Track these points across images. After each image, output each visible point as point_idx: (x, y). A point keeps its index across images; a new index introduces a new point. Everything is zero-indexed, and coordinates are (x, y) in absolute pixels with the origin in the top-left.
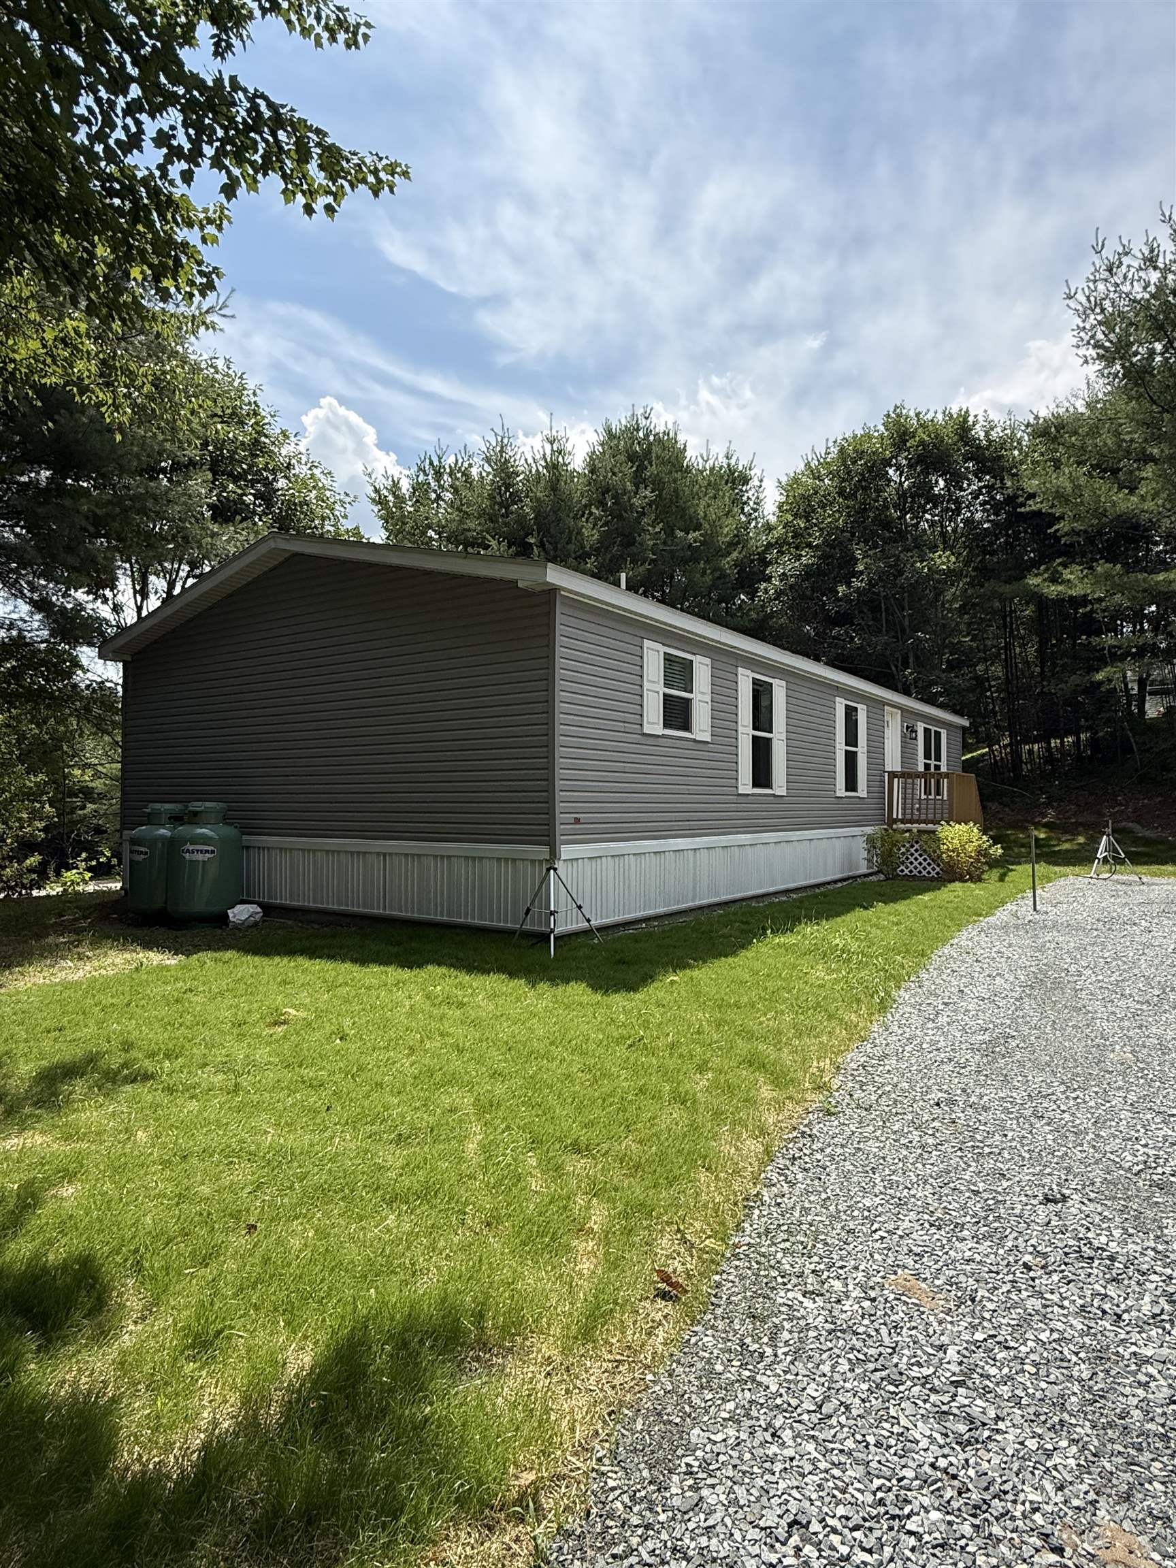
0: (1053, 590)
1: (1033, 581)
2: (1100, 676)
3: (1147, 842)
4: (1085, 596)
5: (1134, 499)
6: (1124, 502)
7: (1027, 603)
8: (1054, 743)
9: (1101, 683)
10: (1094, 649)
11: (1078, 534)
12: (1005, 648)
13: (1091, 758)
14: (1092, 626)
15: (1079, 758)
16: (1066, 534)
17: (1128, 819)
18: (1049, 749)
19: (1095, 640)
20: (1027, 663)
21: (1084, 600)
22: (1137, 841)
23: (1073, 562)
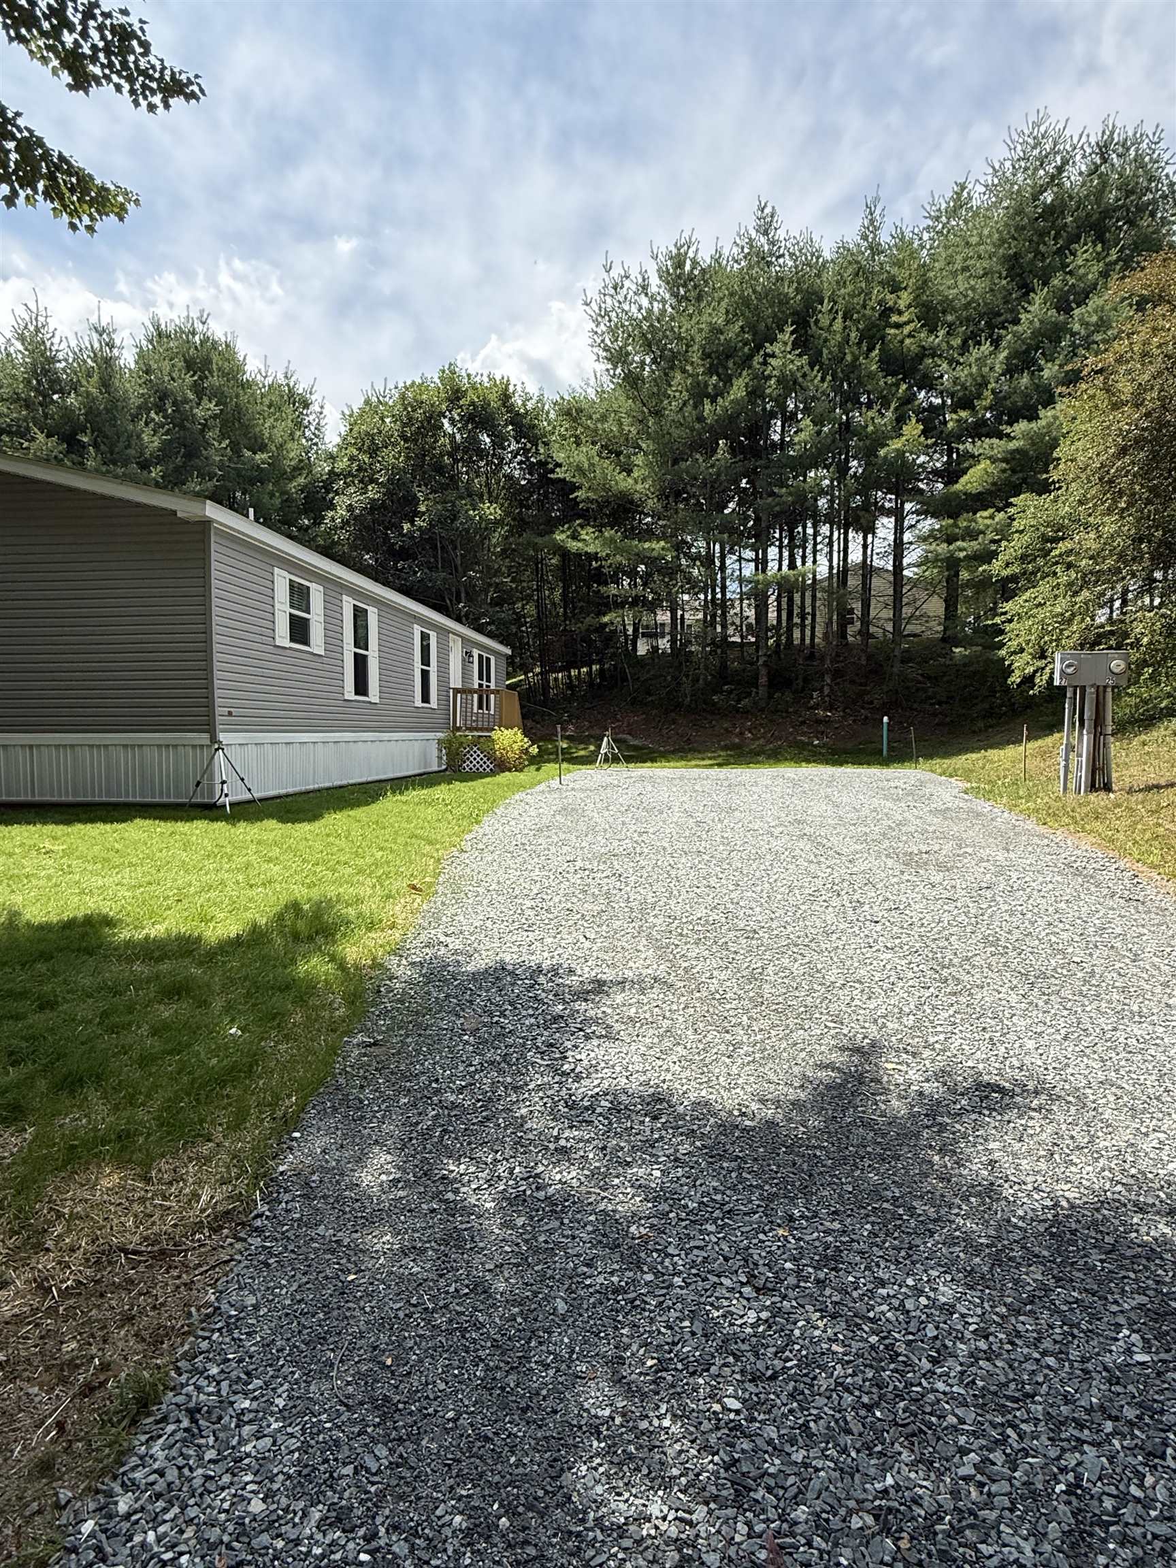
0: (573, 545)
1: (559, 537)
2: (606, 619)
3: (636, 748)
4: (597, 553)
5: (630, 481)
6: (623, 483)
7: (554, 554)
8: (574, 672)
9: (606, 625)
10: (602, 597)
11: (592, 501)
12: (537, 590)
13: (600, 685)
14: (600, 577)
15: (591, 684)
16: (583, 501)
17: (623, 732)
18: (569, 677)
19: (603, 589)
20: (554, 604)
21: (595, 557)
22: (630, 748)
23: (588, 524)
